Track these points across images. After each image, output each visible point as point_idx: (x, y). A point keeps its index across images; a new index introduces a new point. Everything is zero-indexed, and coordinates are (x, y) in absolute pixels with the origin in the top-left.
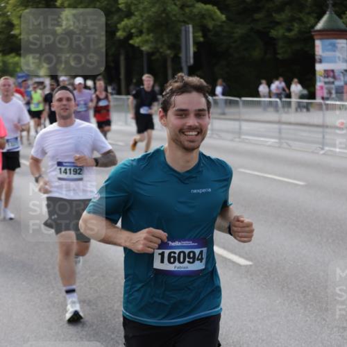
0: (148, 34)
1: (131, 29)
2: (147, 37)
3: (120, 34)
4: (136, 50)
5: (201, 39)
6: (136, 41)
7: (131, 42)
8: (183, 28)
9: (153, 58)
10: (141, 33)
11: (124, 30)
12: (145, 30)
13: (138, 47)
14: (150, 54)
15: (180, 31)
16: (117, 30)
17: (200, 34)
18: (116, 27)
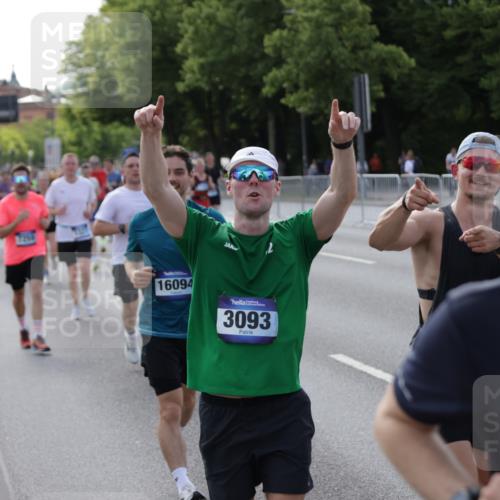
0: (307, 89)
1: (283, 82)
2: (305, 94)
3: (267, 91)
4: (290, 113)
5: (382, 94)
6: (290, 100)
7: (283, 101)
8: (356, 80)
9: (315, 123)
10: (296, 87)
11: (272, 84)
12: (301, 84)
13: (294, 109)
14: (310, 118)
15: (352, 83)
16: (263, 85)
17: (381, 87)
18: (261, 80)
